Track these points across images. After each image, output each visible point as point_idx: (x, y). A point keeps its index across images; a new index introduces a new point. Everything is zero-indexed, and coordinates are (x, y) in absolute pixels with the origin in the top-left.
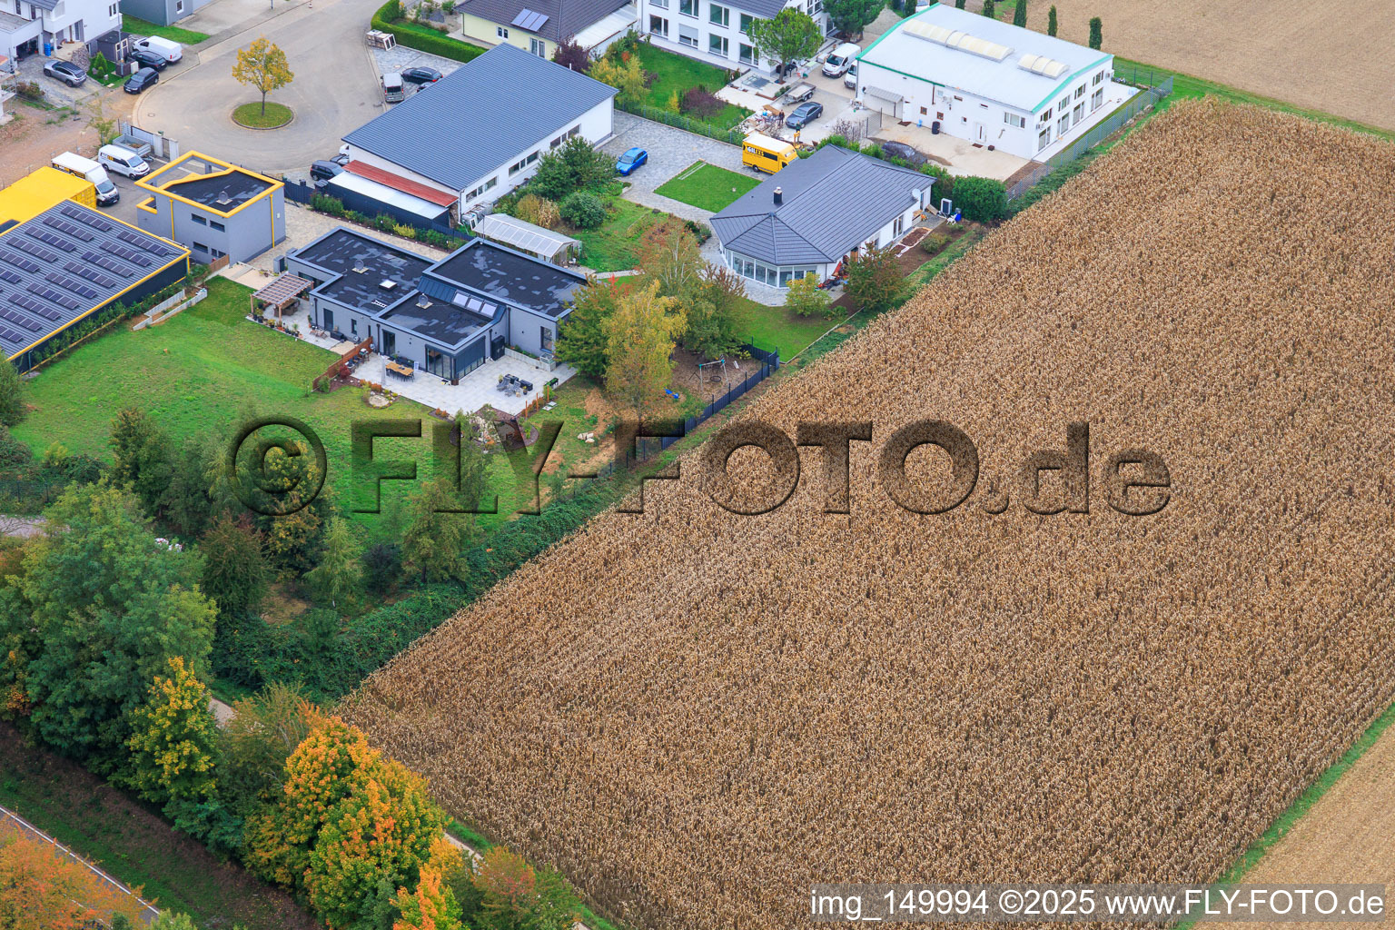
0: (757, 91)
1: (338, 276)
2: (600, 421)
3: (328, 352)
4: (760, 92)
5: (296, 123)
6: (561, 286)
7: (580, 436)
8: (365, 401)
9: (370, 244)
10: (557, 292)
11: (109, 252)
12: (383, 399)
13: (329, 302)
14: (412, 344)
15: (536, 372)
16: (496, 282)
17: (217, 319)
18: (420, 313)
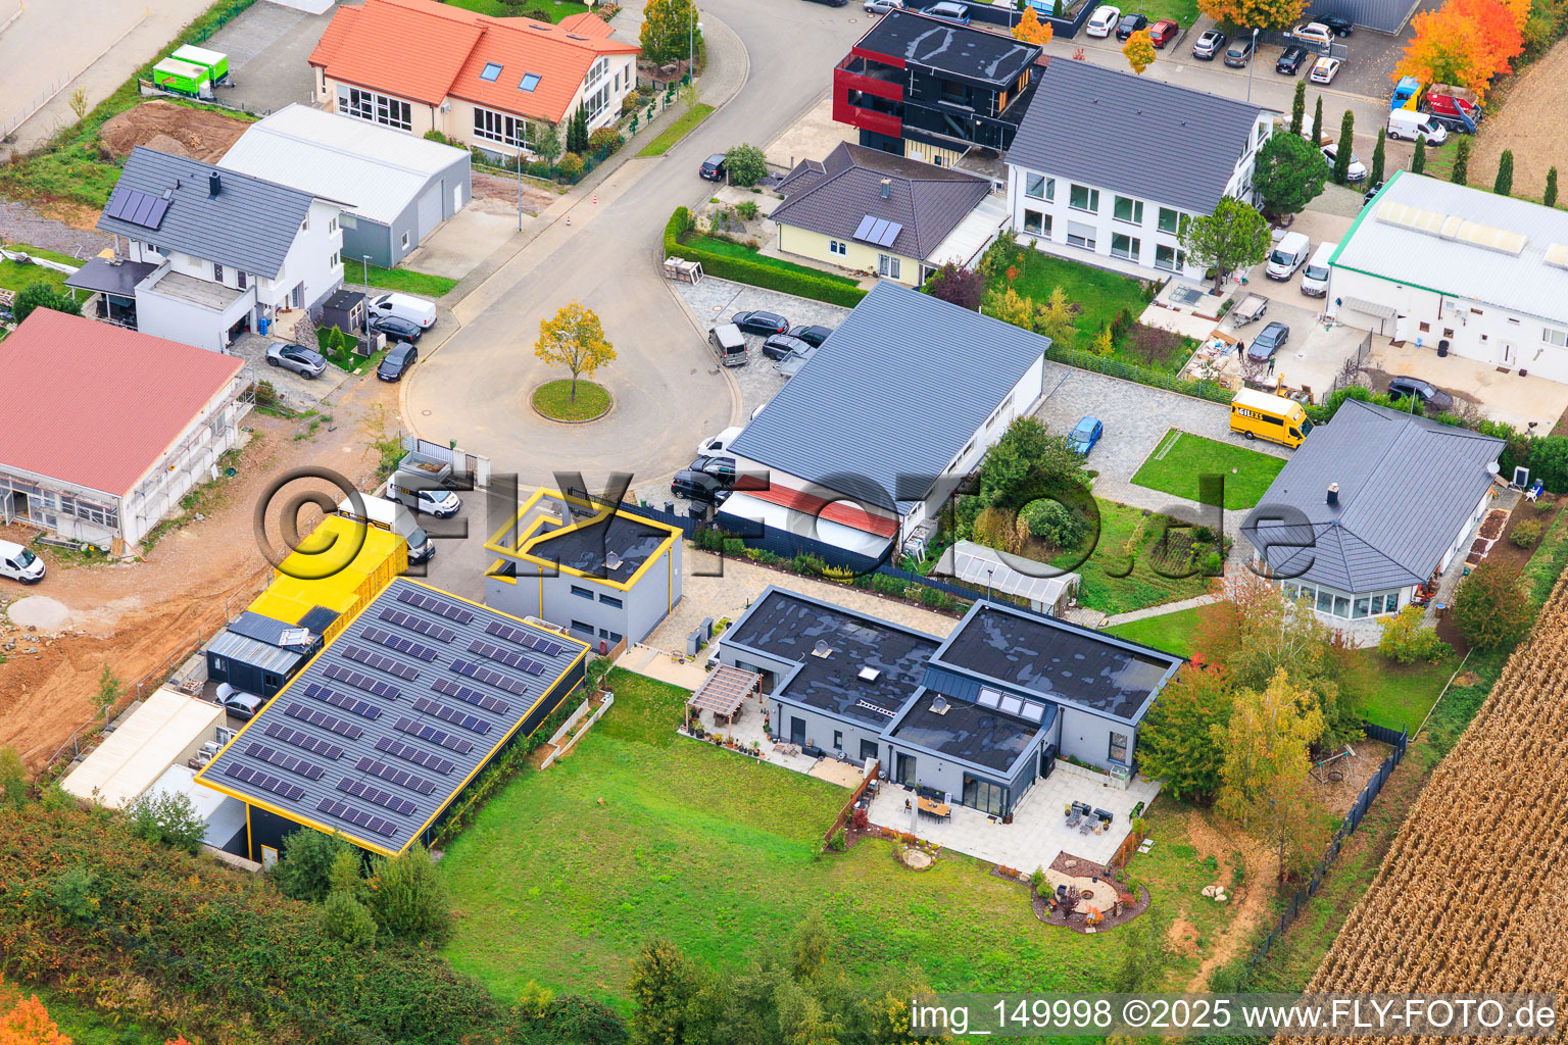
0: (1192, 309)
1: (799, 666)
2: (1221, 864)
3: (807, 777)
4: (1198, 311)
5: (619, 408)
6: (1117, 667)
7: (1205, 892)
8: (899, 860)
9: (819, 611)
10: (1114, 676)
11: (484, 657)
12: (921, 855)
13: (795, 708)
14: (943, 771)
15: (1107, 793)
16: (1029, 668)
17: (640, 737)
18: (937, 722)
